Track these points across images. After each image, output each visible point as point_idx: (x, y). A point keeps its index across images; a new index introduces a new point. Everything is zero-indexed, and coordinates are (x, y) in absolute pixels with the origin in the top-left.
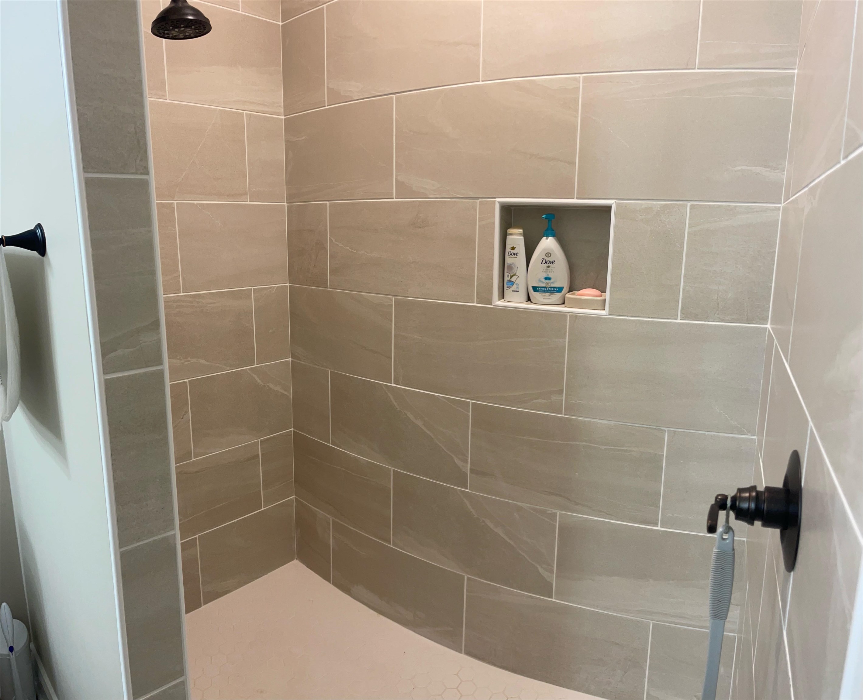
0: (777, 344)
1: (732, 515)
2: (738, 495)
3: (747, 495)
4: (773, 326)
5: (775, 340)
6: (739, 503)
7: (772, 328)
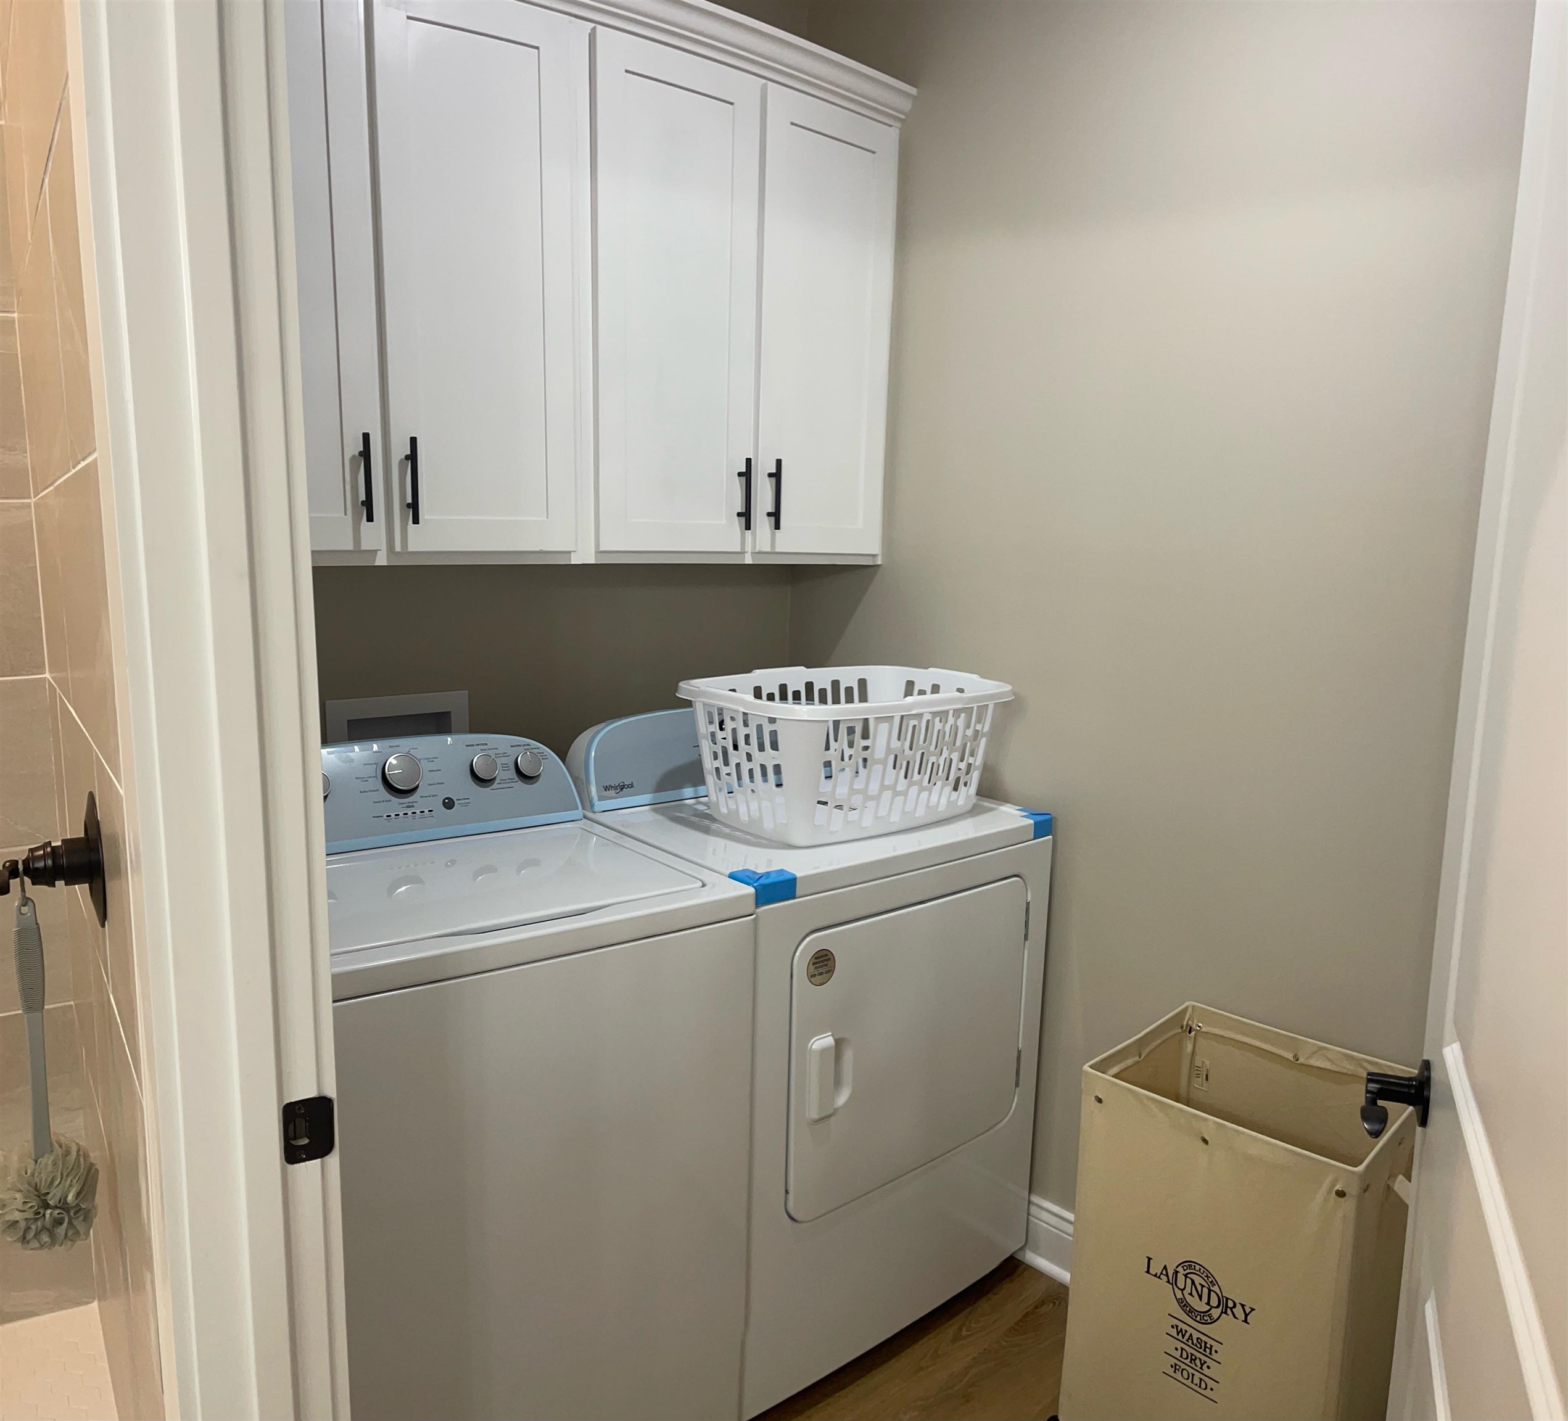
0: (61, 693)
1: (27, 880)
2: (30, 854)
3: (42, 852)
4: (54, 675)
5: (57, 689)
6: (33, 865)
7: (53, 678)
